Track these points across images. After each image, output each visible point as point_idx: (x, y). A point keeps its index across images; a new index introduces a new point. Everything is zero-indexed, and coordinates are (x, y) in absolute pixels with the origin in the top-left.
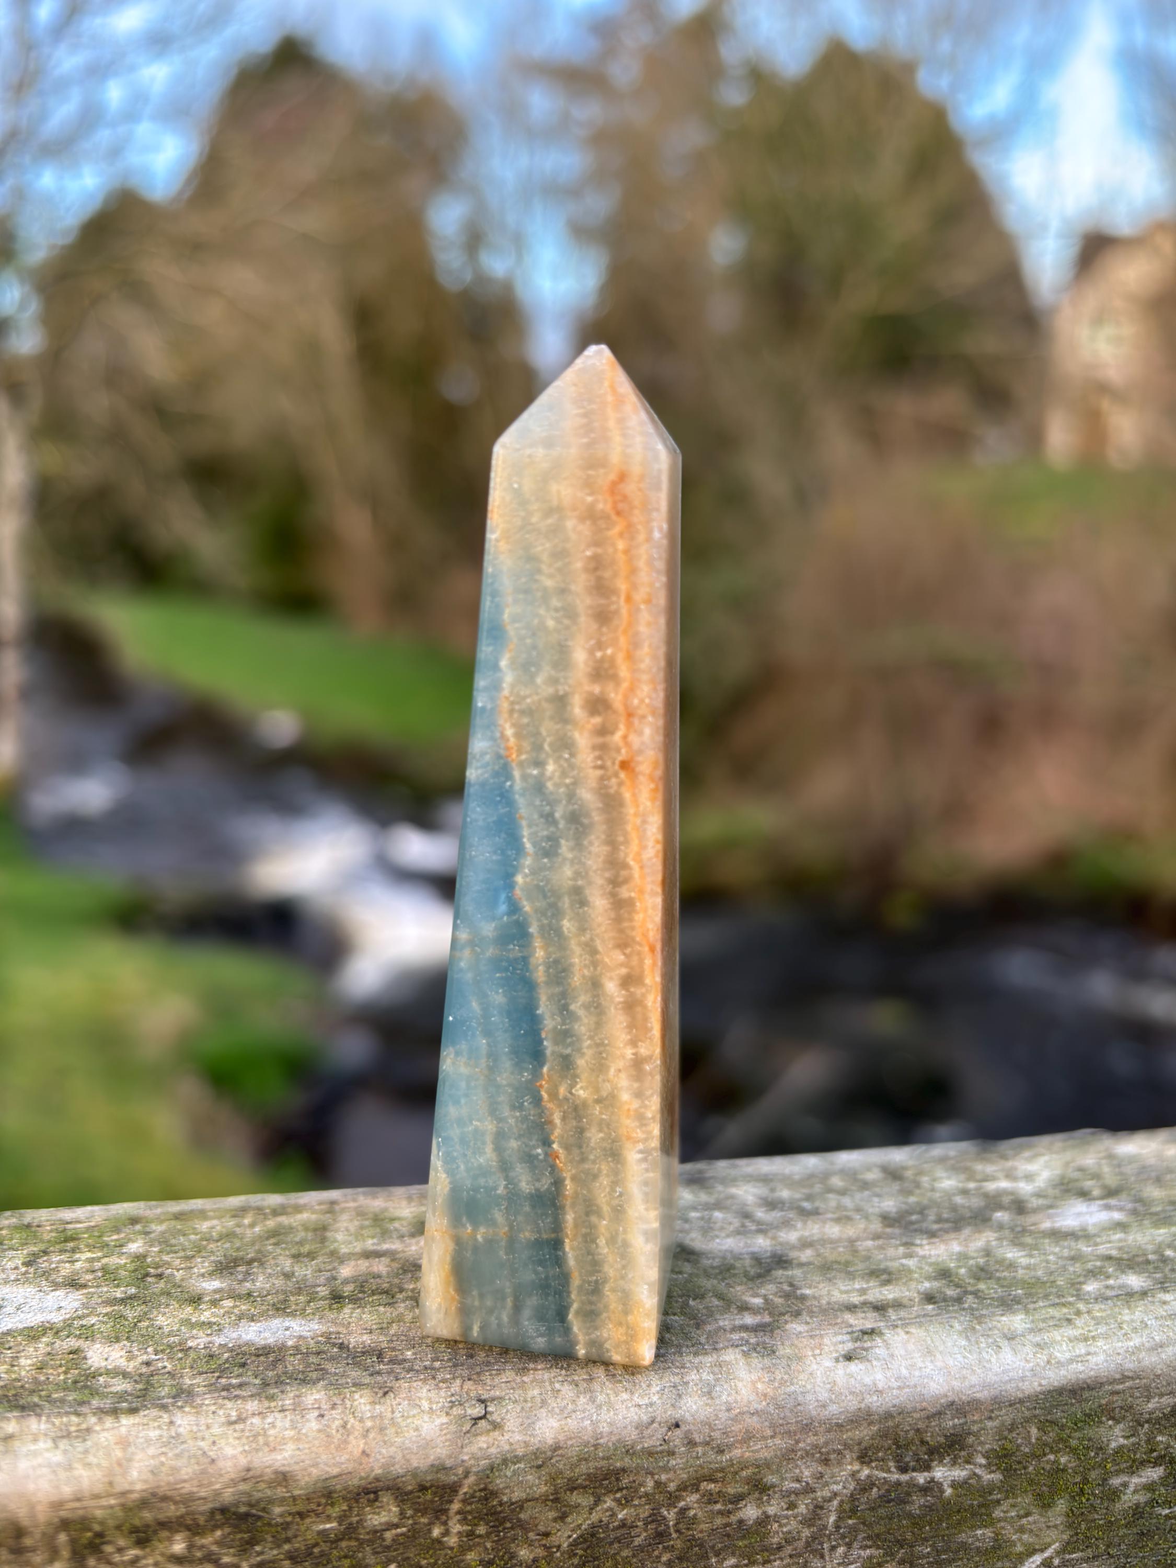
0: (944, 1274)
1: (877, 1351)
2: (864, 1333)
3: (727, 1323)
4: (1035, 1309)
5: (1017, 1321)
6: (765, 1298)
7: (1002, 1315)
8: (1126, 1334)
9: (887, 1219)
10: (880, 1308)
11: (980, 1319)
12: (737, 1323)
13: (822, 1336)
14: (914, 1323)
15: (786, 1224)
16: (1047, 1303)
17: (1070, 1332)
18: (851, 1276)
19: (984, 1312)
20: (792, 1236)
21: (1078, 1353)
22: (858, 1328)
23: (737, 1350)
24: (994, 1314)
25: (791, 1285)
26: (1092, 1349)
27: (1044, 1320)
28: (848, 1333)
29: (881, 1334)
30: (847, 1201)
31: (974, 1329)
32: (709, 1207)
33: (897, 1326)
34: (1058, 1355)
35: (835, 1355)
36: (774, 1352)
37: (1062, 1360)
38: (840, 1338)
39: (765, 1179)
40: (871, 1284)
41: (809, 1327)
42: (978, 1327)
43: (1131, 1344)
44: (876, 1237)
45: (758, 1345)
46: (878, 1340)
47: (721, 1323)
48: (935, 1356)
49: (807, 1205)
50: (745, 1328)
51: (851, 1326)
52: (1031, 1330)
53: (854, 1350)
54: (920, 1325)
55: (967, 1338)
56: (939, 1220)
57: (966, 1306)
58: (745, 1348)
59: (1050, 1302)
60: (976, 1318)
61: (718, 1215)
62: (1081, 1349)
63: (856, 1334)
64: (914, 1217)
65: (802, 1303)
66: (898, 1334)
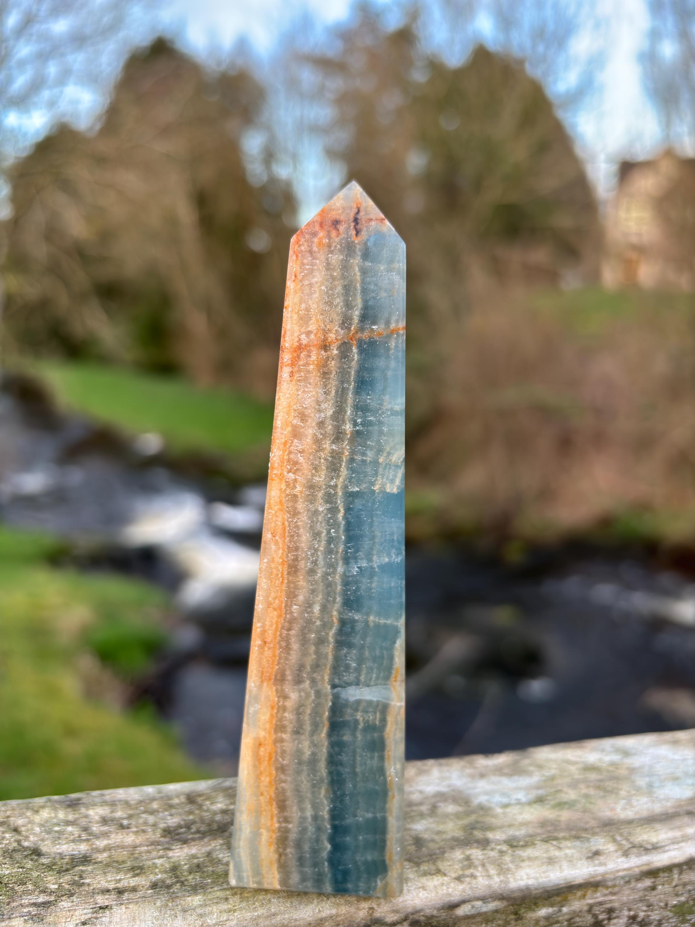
0: (175, 869)
1: (104, 919)
2: (101, 908)
3: (26, 901)
4: (210, 892)
5: (196, 900)
6: (60, 885)
7: (189, 896)
8: (255, 908)
9: (168, 832)
10: (120, 892)
11: (173, 899)
12: (32, 901)
13: (75, 910)
14: (132, 902)
15: (105, 835)
16: (220, 888)
17: (225, 906)
18: (119, 870)
19: (180, 894)
20: (101, 843)
21: (221, 919)
22: (99, 905)
23: (22, 919)
24: (184, 896)
25: (81, 877)
26: (231, 918)
27: (210, 900)
28: (92, 908)
29: (111, 908)
30: (151, 819)
31: (167, 905)
32: (68, 823)
33: (122, 904)
34: (209, 921)
35: (78, 922)
36: (42, 920)
37: (211, 924)
38: (85, 911)
39: (113, 804)
40: (128, 876)
41: (72, 904)
42: (170, 904)
43: (256, 914)
44: (152, 844)
45: (35, 915)
46: (108, 912)
47: (23, 901)
48: (136, 922)
49: (125, 822)
50: (34, 904)
51: (96, 904)
52: (201, 906)
53: (90, 919)
54: (137, 903)
55: (160, 911)
56: (198, 832)
57: (172, 890)
58: (26, 918)
59: (222, 888)
60: (172, 899)
61: (70, 829)
62: (225, 917)
63: (96, 909)
64: (183, 830)
65: (78, 889)
66: (121, 909)
